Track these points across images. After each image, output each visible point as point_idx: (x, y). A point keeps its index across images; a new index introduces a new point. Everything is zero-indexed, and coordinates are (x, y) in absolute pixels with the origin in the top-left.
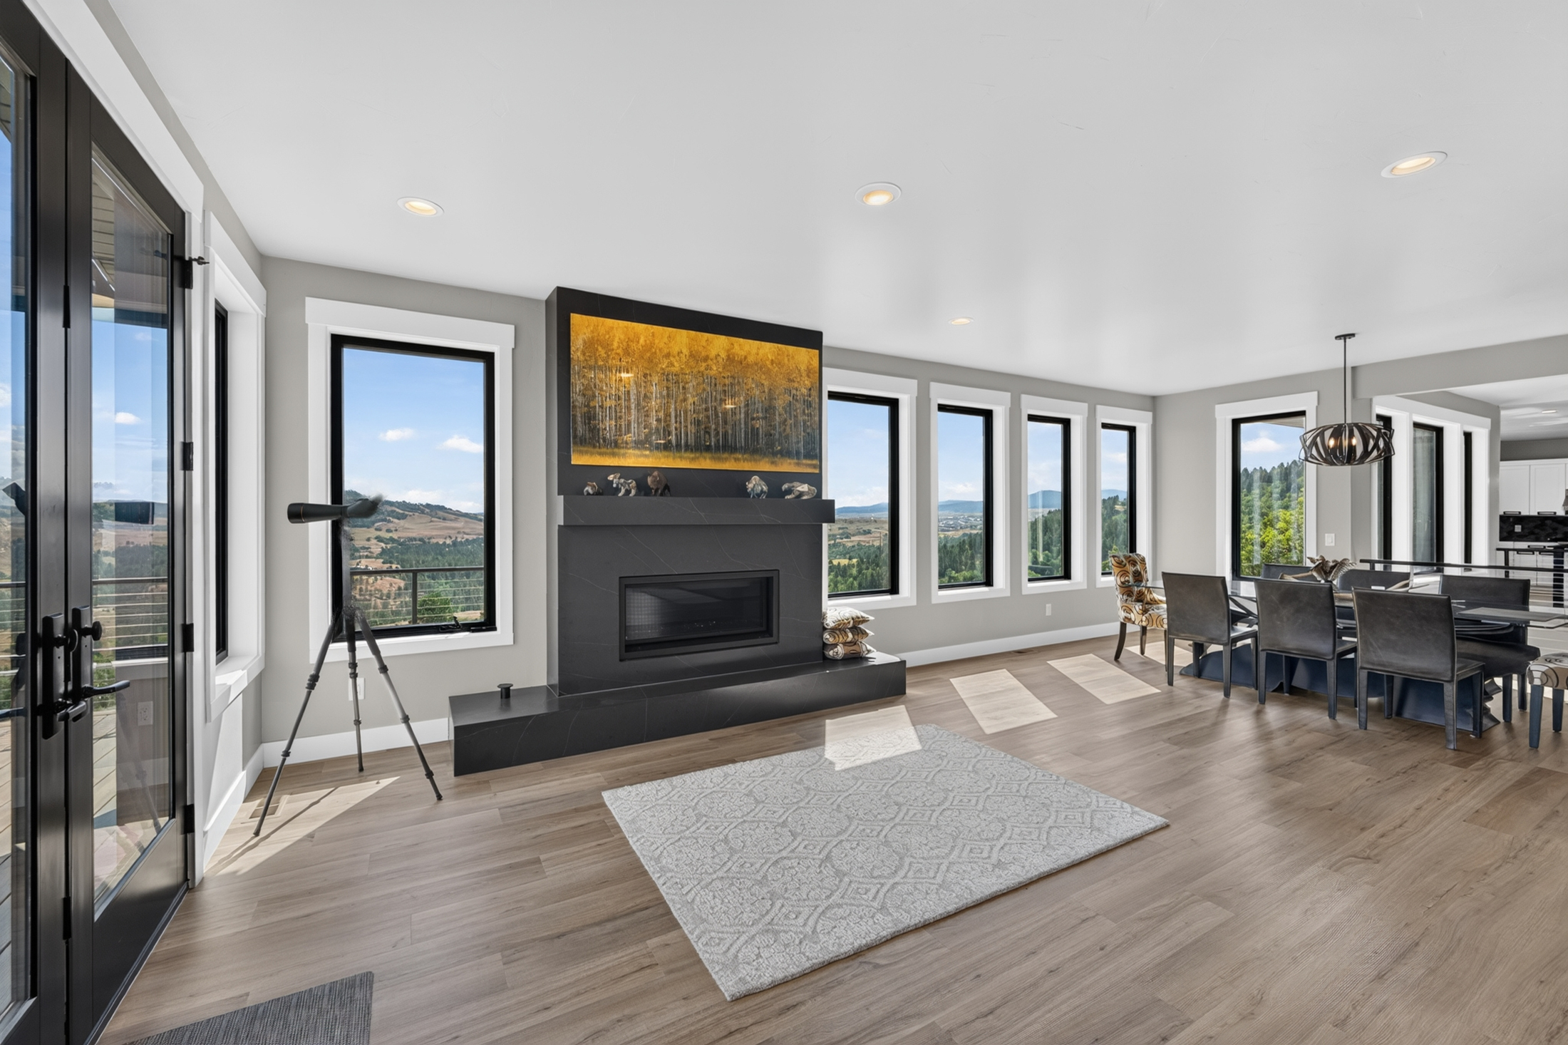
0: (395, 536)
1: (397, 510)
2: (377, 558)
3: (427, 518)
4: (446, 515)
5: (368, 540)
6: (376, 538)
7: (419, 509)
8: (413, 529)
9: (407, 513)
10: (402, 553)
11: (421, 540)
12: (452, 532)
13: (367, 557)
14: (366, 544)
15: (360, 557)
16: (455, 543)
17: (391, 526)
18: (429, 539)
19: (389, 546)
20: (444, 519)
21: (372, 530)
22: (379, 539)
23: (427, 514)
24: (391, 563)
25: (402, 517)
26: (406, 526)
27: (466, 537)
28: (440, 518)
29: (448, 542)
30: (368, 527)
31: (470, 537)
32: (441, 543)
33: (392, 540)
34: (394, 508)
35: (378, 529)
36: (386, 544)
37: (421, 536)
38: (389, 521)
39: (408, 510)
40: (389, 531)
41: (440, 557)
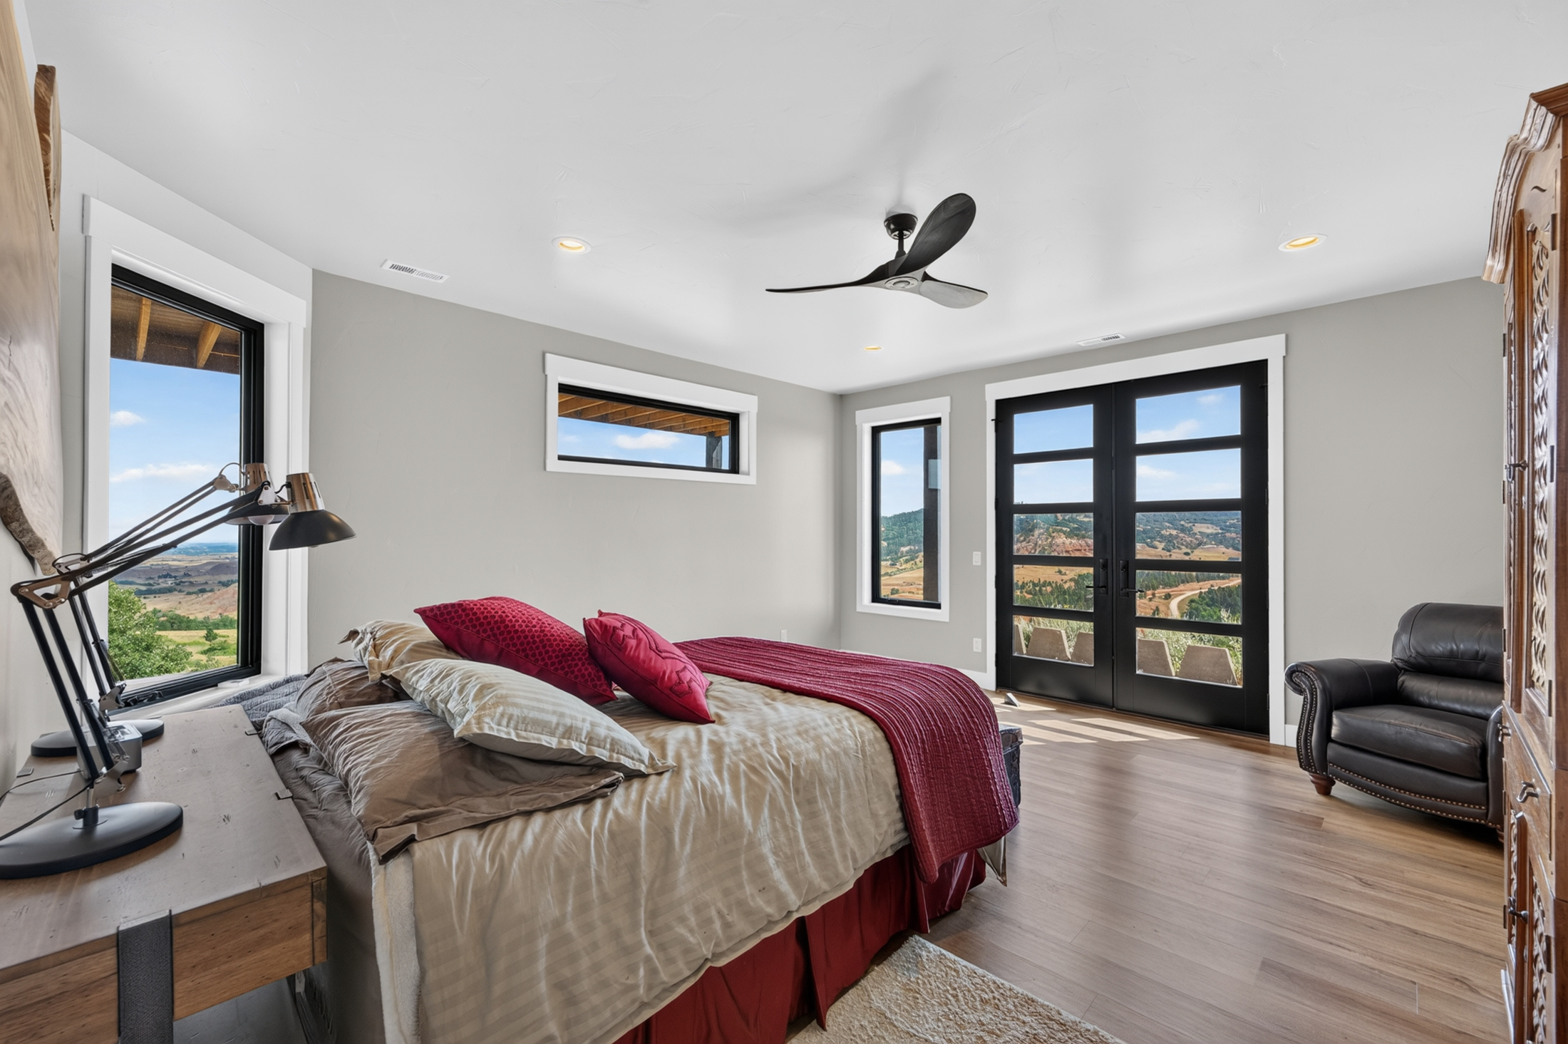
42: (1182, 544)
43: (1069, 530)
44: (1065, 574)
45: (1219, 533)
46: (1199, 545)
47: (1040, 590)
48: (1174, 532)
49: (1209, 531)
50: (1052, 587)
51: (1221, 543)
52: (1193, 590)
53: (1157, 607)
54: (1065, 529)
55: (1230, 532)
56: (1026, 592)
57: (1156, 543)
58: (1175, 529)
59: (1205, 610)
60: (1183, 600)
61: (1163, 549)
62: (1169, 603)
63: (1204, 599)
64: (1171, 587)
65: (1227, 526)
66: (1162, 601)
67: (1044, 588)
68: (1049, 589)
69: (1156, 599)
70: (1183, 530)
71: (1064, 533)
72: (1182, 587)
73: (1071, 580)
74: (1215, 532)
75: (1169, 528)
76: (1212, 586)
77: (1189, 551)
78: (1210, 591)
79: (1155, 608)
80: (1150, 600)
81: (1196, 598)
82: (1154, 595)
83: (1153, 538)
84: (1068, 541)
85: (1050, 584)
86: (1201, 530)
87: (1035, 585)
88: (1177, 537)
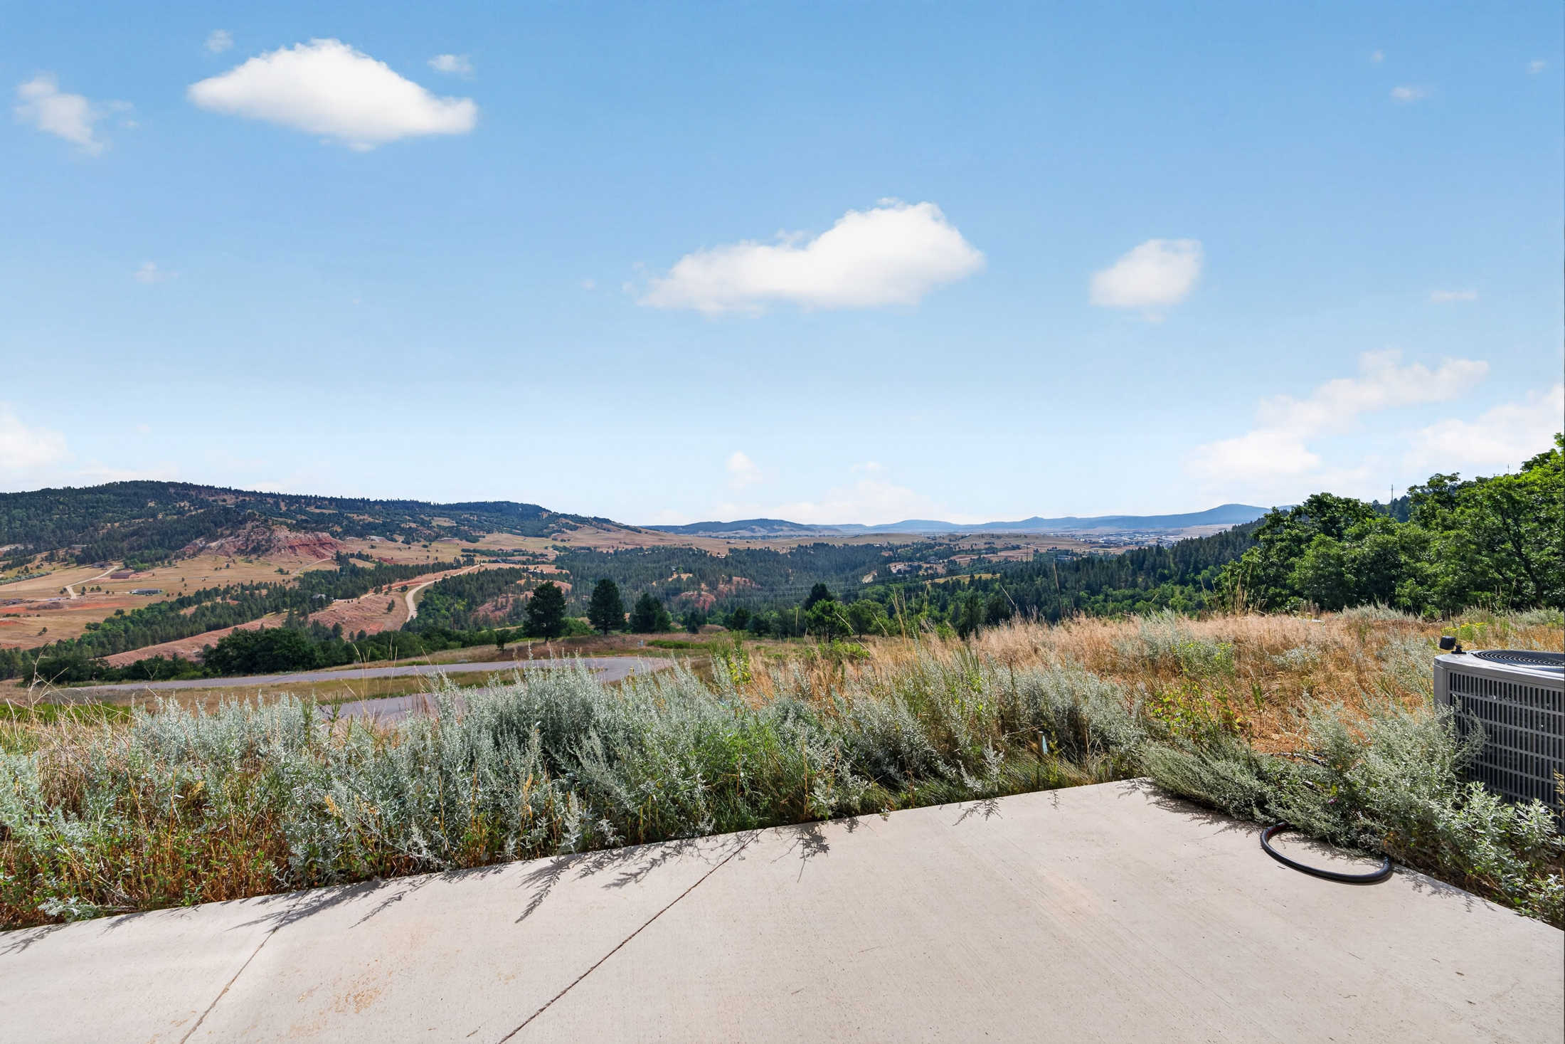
0: (567, 545)
1: (570, 522)
2: (550, 564)
3: (594, 530)
4: (610, 526)
5: (546, 548)
6: (552, 547)
7: (588, 521)
8: (582, 539)
9: (578, 525)
10: (572, 561)
11: (589, 549)
12: (615, 543)
13: (544, 563)
14: (544, 552)
15: (538, 563)
16: (616, 552)
17: (564, 536)
18: (595, 548)
19: (562, 554)
20: (609, 531)
21: (550, 539)
22: (555, 548)
23: (595, 526)
24: (563, 568)
25: (575, 528)
26: (577, 536)
27: (626, 547)
28: (605, 529)
29: (611, 551)
30: (547, 537)
31: (630, 547)
32: (605, 552)
33: (565, 548)
34: (568, 521)
35: (555, 539)
36: (560, 551)
37: (588, 546)
38: (563, 532)
39: (578, 522)
40: (563, 541)
41: (602, 565)
42: (421, 537)
43: (294, 522)
44: (288, 573)
45: (454, 527)
46: (436, 537)
47: (252, 595)
48: (414, 525)
49: (446, 524)
50: (268, 589)
51: (455, 535)
52: (429, 580)
53: (393, 601)
54: (289, 521)
55: (464, 526)
56: (231, 598)
57: (396, 536)
58: (415, 522)
59: (438, 599)
60: (418, 592)
61: (403, 542)
62: (405, 596)
63: (438, 588)
64: (408, 578)
65: (461, 520)
66: (399, 593)
67: (257, 592)
68: (264, 592)
69: (393, 593)
70: (423, 523)
71: (288, 525)
72: (418, 578)
73: (295, 579)
74: (452, 525)
75: (409, 521)
76: (446, 575)
77: (427, 544)
78: (444, 580)
79: (390, 602)
80: (386, 593)
81: (431, 588)
82: (390, 588)
83: (393, 532)
84: (292, 535)
85: (265, 586)
86: (439, 523)
87: (243, 587)
88: (416, 530)
